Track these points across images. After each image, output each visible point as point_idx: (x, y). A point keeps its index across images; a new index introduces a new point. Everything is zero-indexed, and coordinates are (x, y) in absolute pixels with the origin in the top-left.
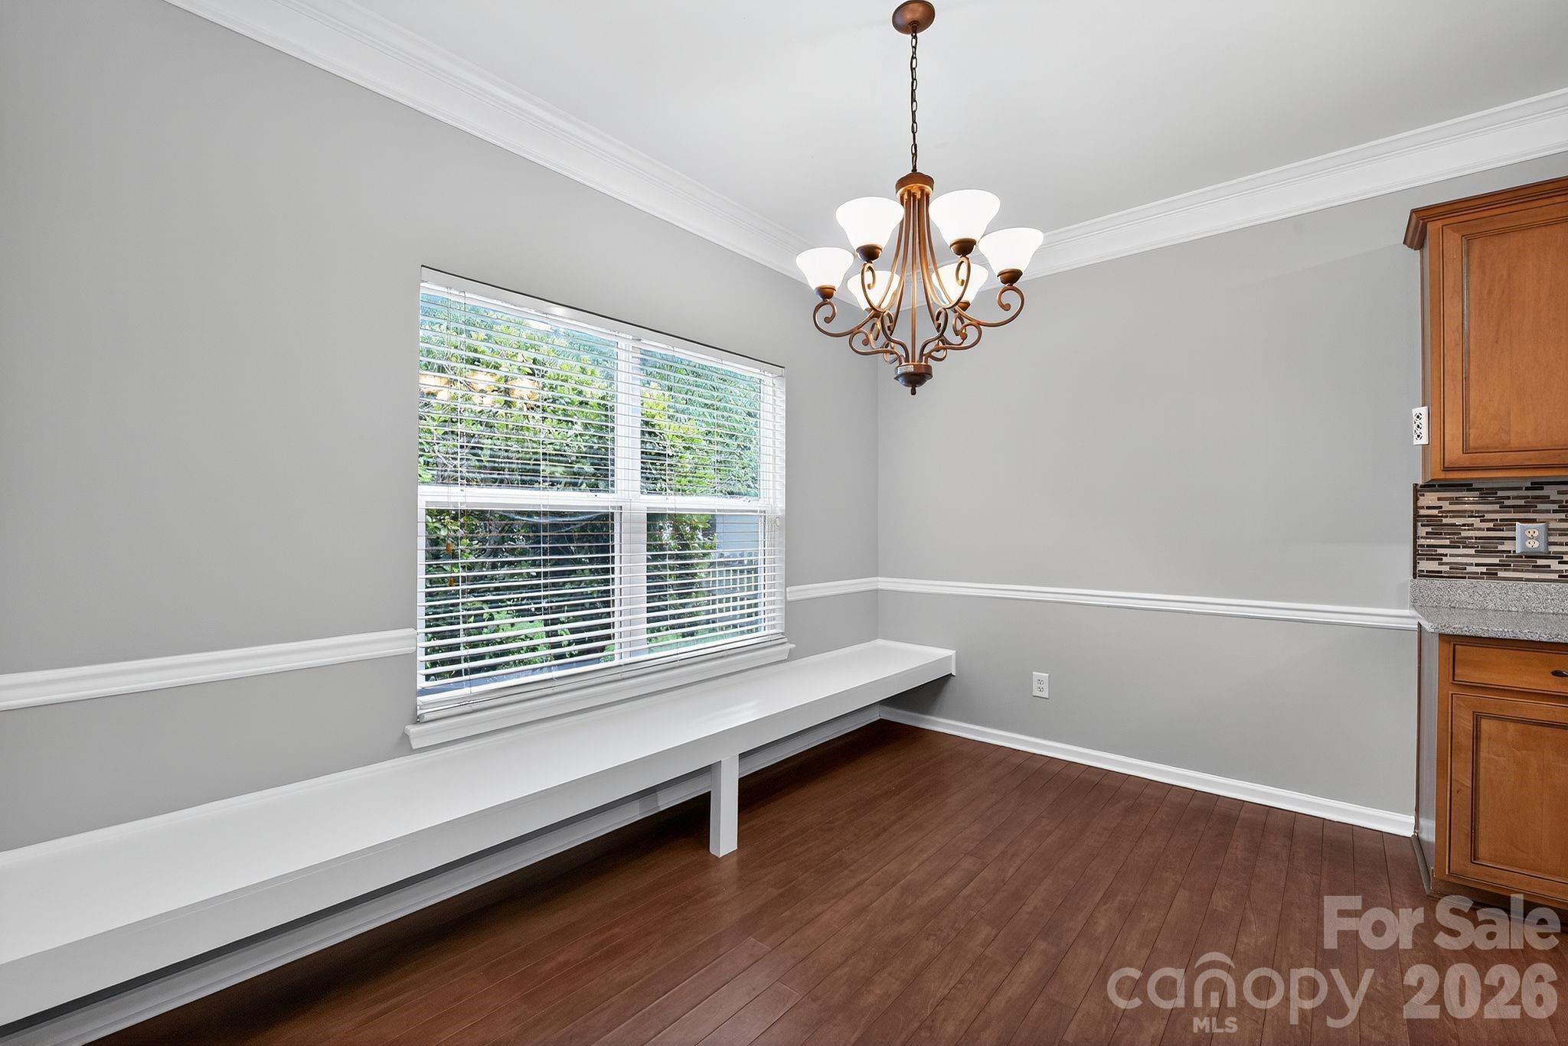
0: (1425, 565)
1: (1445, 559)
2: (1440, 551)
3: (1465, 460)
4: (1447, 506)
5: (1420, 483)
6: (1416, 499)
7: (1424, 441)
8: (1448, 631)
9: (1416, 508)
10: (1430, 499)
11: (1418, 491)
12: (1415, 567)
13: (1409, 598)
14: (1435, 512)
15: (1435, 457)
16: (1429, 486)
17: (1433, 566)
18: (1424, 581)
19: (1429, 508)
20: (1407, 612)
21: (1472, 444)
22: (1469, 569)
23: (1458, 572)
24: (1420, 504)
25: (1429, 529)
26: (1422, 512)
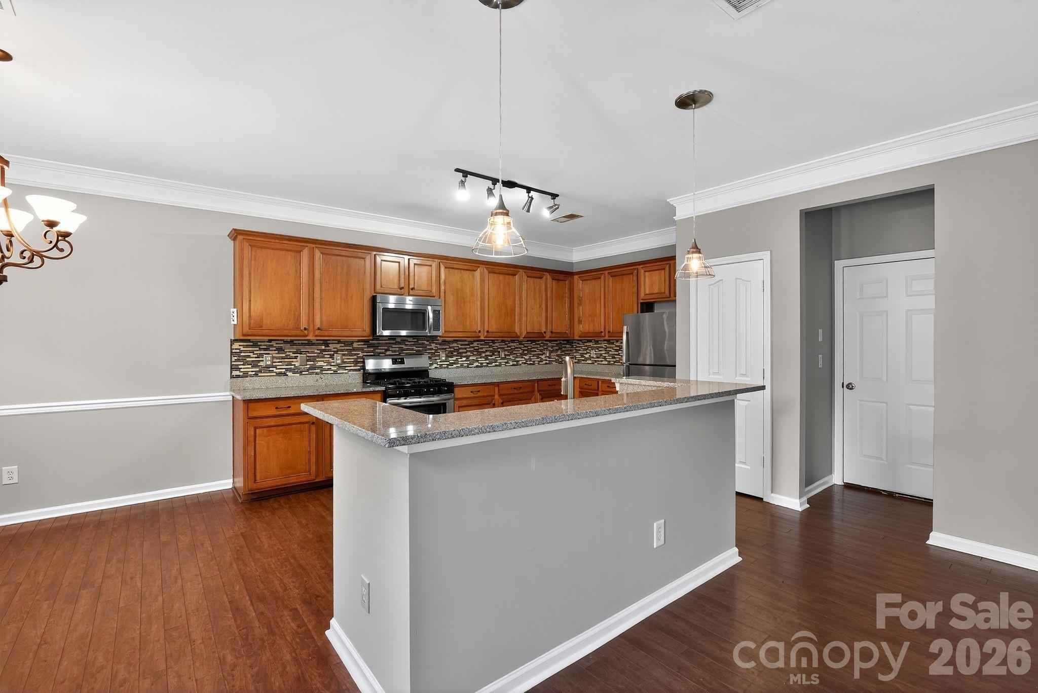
0: (235, 373)
1: (241, 370)
2: (240, 367)
3: (250, 332)
4: (242, 349)
5: (233, 339)
6: (231, 345)
7: (235, 323)
8: (245, 399)
9: (232, 349)
10: (236, 345)
11: (233, 342)
12: (231, 374)
13: (229, 387)
14: (238, 351)
15: (239, 330)
16: (236, 340)
17: (237, 373)
18: (235, 379)
19: (236, 349)
20: (228, 393)
21: (251, 326)
22: (250, 373)
23: (246, 375)
24: (233, 347)
25: (236, 358)
26: (234, 351)
